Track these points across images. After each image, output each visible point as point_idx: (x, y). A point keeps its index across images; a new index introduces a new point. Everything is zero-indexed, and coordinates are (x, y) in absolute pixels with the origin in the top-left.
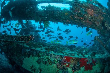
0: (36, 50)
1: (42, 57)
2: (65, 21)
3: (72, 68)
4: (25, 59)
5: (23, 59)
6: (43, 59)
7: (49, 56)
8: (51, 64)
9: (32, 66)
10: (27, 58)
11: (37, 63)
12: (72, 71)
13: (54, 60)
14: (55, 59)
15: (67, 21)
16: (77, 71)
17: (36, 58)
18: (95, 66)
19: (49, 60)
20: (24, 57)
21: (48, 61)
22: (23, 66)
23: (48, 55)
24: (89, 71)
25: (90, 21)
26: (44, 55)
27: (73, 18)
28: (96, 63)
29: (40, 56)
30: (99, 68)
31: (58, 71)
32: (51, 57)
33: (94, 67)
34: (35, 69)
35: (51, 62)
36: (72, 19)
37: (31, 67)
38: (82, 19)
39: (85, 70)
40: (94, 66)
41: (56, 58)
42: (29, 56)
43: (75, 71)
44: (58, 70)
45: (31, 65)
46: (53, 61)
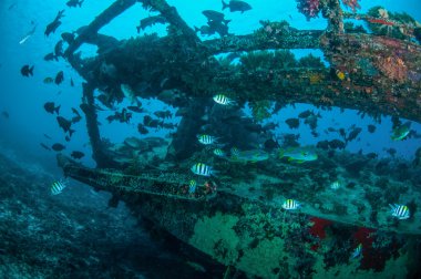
0: (233, 195)
1: (248, 217)
2: (317, 99)
3: (325, 255)
4: (200, 221)
5: (195, 221)
6: (252, 221)
7: (269, 215)
8: (271, 239)
9: (220, 242)
10: (205, 217)
11: (233, 232)
12: (325, 265)
13: (280, 228)
14: (284, 224)
15: (323, 98)
16: (337, 268)
17: (233, 220)
18: (395, 259)
19: (268, 224)
20: (199, 217)
21: (265, 227)
22: (191, 242)
23: (265, 211)
24: (371, 271)
25: (399, 96)
26: (254, 211)
27: (341, 91)
28: (400, 250)
29: (243, 214)
30: (405, 269)
31: (285, 258)
32: (273, 216)
33: (389, 263)
34: (226, 251)
35: (271, 232)
36: (338, 94)
37: (217, 246)
38: (368, 91)
39: (361, 268)
40: (392, 259)
41: (286, 221)
42: (212, 214)
43: (333, 265)
44: (288, 255)
45: (216, 240)
46: (277, 229)
